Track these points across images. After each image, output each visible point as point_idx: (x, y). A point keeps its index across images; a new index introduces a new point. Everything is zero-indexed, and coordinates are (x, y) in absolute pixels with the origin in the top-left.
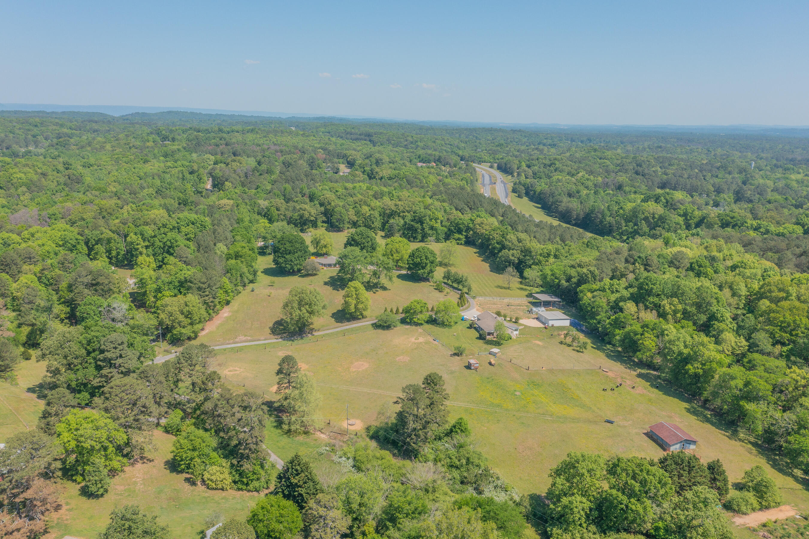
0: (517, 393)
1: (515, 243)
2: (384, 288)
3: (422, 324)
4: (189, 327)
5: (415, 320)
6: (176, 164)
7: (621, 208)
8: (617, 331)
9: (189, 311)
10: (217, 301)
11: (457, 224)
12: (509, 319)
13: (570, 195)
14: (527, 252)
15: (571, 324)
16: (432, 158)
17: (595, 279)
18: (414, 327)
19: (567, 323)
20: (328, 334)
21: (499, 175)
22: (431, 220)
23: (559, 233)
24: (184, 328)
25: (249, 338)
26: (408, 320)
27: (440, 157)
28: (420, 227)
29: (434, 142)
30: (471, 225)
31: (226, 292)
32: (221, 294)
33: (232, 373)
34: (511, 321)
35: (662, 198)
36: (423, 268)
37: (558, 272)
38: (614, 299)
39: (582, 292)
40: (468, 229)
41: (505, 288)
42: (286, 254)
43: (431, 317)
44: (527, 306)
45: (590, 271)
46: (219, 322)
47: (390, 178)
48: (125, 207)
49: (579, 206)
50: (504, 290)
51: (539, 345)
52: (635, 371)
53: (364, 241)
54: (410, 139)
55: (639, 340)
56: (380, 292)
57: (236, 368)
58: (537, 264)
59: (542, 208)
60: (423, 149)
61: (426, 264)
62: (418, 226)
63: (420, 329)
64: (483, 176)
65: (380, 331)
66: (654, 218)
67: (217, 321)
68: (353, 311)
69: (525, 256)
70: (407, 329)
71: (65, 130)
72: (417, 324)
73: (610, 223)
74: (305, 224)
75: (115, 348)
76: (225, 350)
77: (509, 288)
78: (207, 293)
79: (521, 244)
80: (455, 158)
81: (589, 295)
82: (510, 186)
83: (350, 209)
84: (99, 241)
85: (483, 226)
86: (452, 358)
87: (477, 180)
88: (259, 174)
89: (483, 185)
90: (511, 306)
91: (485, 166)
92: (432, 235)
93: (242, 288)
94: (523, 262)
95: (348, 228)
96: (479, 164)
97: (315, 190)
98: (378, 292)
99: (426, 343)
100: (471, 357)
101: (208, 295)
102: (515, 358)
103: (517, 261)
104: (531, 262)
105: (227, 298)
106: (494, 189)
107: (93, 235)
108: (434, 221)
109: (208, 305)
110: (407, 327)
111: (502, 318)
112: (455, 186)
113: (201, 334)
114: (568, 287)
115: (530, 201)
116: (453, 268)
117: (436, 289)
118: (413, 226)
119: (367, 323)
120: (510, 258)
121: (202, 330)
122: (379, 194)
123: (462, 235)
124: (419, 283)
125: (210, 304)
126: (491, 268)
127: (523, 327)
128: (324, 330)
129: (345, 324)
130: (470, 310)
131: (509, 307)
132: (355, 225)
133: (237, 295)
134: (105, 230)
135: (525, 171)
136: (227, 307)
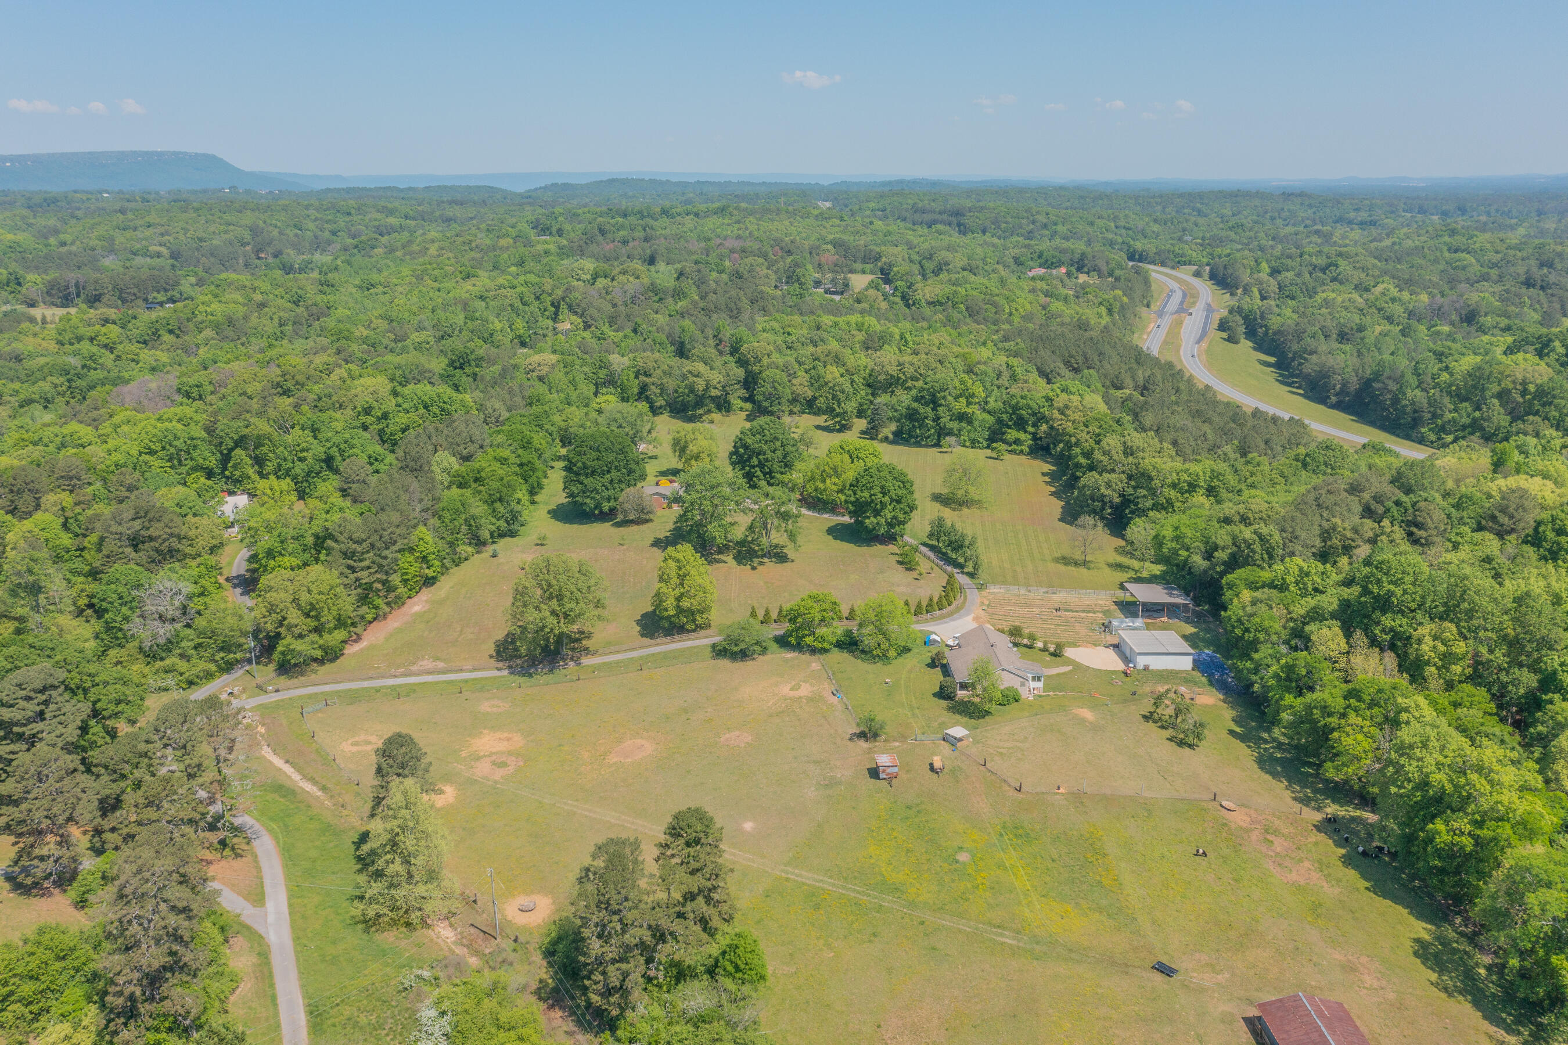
0: (962, 857)
1: (1115, 457)
2: (781, 557)
3: (824, 651)
4: (314, 637)
5: (809, 640)
6: (515, 282)
7: (1447, 368)
8: (1289, 699)
9: (311, 604)
10: (395, 579)
11: (1015, 408)
12: (1040, 645)
13: (1340, 337)
14: (1141, 478)
15: (1197, 665)
16: (1065, 258)
18: (806, 657)
19: (1185, 663)
20: (608, 665)
21: (1206, 291)
22: (956, 398)
24: (301, 636)
25: (441, 665)
26: (792, 640)
27: (1084, 254)
28: (931, 414)
29: (1092, 224)
30: (1045, 411)
31: (424, 559)
32: (409, 564)
33: (355, 749)
34: (1045, 650)
35: (1557, 344)
36: (877, 513)
37: (1189, 532)
38: (1302, 612)
39: (1231, 586)
40: (1040, 418)
41: (1076, 564)
42: (586, 475)
43: (849, 633)
44: (1105, 612)
45: (1261, 538)
46: (396, 624)
47: (935, 304)
48: (337, 371)
49: (1352, 363)
50: (1071, 569)
51: (1083, 721)
52: (1319, 809)
53: (766, 447)
54: (1042, 218)
55: (1333, 730)
56: (770, 567)
57: (373, 739)
58: (1162, 508)
59: (1278, 366)
60: (1066, 238)
61: (883, 506)
62: (928, 410)
63: (815, 663)
64: (1171, 294)
65: (725, 663)
66: (1524, 392)
67: (395, 621)
68: (672, 612)
69: (1135, 488)
70: (786, 660)
71: (392, 220)
72: (813, 651)
73: (1413, 403)
75: (28, 699)
77: (1085, 564)
78: (366, 563)
79: (1130, 459)
80: (1117, 257)
81: (1246, 595)
82: (1218, 316)
83: (800, 373)
84: (241, 442)
85: (1068, 412)
86: (850, 743)
87: (1148, 306)
88: (656, 298)
89: (1160, 314)
90: (1067, 610)
91: (1185, 273)
92: (960, 430)
93: (470, 549)
94: (1130, 501)
95: (791, 413)
96: (1173, 268)
97: (742, 331)
98: (760, 568)
99: (810, 700)
100: (897, 744)
101: (369, 568)
102: (1001, 754)
103: (1117, 500)
104: (1149, 503)
105: (427, 571)
106: (1179, 323)
107: (229, 428)
108: (963, 400)
109: (369, 587)
110: (790, 655)
111: (1025, 641)
112: (1068, 320)
113: (350, 650)
114: (1205, 571)
115: (1254, 349)
116: (974, 510)
117: (900, 563)
118: (916, 411)
119: (702, 641)
120: (1103, 490)
121: (356, 641)
122: (876, 339)
123: (1026, 432)
124: (869, 546)
125: (378, 585)
126: (1063, 513)
127: (1071, 668)
128: (606, 654)
129: (658, 641)
130: (958, 619)
131: (1059, 613)
132: (811, 406)
133: (457, 565)
134: (252, 420)
135: (1261, 283)
136: (426, 590)
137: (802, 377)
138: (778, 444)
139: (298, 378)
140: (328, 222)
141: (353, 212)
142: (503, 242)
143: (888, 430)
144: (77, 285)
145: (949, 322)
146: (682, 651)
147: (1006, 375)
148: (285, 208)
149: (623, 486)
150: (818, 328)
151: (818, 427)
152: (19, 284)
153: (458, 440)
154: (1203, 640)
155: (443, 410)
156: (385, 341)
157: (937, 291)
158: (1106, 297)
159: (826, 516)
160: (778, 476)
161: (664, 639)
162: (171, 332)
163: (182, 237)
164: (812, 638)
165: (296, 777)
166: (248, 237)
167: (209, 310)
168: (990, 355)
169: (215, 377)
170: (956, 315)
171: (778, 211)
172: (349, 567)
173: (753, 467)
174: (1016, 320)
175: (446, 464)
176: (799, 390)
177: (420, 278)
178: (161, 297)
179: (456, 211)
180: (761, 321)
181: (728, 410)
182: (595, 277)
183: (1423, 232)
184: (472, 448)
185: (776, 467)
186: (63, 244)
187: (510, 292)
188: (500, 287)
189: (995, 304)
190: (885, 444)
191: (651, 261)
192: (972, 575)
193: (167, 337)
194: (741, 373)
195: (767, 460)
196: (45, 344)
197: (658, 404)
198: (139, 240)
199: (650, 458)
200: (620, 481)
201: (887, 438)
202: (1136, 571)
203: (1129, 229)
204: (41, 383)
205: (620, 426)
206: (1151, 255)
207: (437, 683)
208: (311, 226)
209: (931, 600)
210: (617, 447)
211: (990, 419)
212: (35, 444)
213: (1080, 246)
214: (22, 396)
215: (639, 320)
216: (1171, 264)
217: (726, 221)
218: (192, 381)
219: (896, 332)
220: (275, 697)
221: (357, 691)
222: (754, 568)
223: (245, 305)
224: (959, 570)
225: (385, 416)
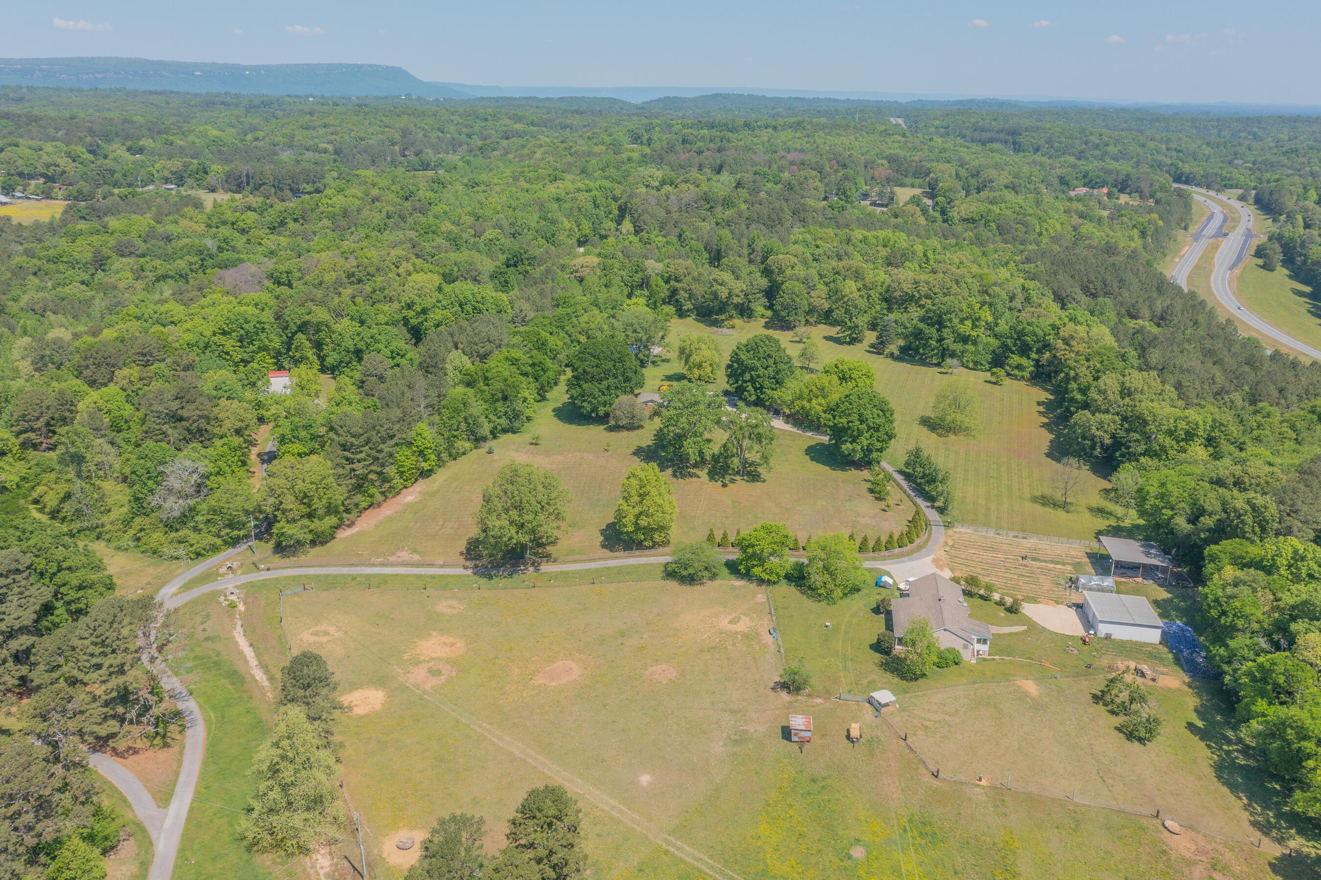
0: (858, 852)
1: (1111, 397)
2: (754, 477)
3: (769, 582)
4: (305, 521)
5: (757, 571)
8: (1261, 705)
9: (305, 492)
10: (391, 471)
11: (1021, 334)
14: (1135, 421)
15: (1167, 639)
16: (1109, 179)
17: (1263, 530)
18: (753, 586)
19: (1154, 636)
20: (565, 574)
21: (1248, 216)
22: (962, 320)
24: (293, 521)
25: (416, 557)
26: (742, 568)
27: (1129, 176)
28: (935, 335)
29: (1143, 146)
30: (1050, 339)
31: (421, 453)
32: (406, 457)
34: (1000, 603)
36: (854, 440)
37: (1175, 491)
38: (1291, 601)
39: (1214, 559)
40: (1044, 346)
41: (1055, 505)
42: (586, 381)
43: (800, 567)
44: (1076, 565)
45: (1254, 508)
46: (389, 513)
47: (969, 220)
48: (404, 264)
50: (1049, 510)
51: (1026, 694)
52: (1280, 841)
53: (758, 364)
54: (1094, 139)
55: (1309, 756)
56: (740, 487)
57: (332, 630)
58: (1155, 455)
59: (1312, 296)
60: (1116, 159)
61: (860, 433)
62: (932, 331)
63: (761, 595)
64: (1211, 217)
65: (673, 584)
67: (387, 510)
69: (1128, 431)
70: (733, 589)
72: (761, 581)
74: (722, 309)
76: (354, 578)
77: (1064, 506)
78: (362, 456)
79: (1127, 401)
80: (1163, 178)
81: (1230, 572)
82: (1257, 242)
83: (819, 286)
84: (303, 327)
85: (1073, 343)
86: (772, 694)
87: (1186, 228)
88: (708, 206)
89: (1197, 238)
90: (1034, 559)
91: (1230, 198)
92: (963, 352)
93: (468, 445)
94: (1122, 444)
95: (807, 323)
96: (1218, 191)
97: (774, 242)
98: (731, 486)
99: (746, 636)
100: (819, 701)
101: (365, 460)
102: (926, 727)
103: (1108, 441)
104: (1142, 448)
105: (423, 464)
106: (1215, 248)
107: (294, 314)
108: (968, 323)
109: (364, 478)
110: (739, 583)
111: (982, 592)
112: (1095, 242)
113: (341, 534)
114: (1188, 536)
115: (1290, 277)
116: (961, 437)
117: (871, 491)
118: (921, 331)
119: (659, 558)
120: (1094, 430)
121: (349, 526)
122: (899, 256)
123: (1029, 358)
124: (844, 470)
125: (372, 476)
126: (1051, 447)
127: (1025, 628)
128: (565, 562)
129: (617, 554)
130: (917, 559)
131: (1025, 562)
132: (827, 317)
133: (455, 459)
134: (314, 308)
135: (1306, 211)
136: (421, 482)
137: (821, 290)
138: (771, 361)
139: (370, 269)
140: (466, 126)
141: (490, 118)
142: (597, 149)
143: (893, 348)
144: (247, 176)
145: (978, 241)
146: (637, 567)
147: (1020, 297)
149: (619, 392)
150: (849, 241)
151: (828, 338)
152: (206, 173)
153: (476, 339)
154: (1177, 608)
155: (475, 308)
156: (465, 236)
157: (973, 208)
158: (1141, 220)
159: (809, 434)
160: (769, 392)
161: (622, 554)
162: (296, 220)
163: (346, 137)
164: (760, 569)
165: (253, 662)
166: (397, 136)
167: (329, 202)
168: (1008, 275)
169: (303, 265)
170: (985, 233)
172: (347, 459)
173: (746, 382)
174: (1045, 239)
175: (457, 363)
176: (816, 302)
177: (515, 179)
178: (309, 188)
179: (576, 120)
180: (797, 232)
181: (750, 316)
182: (663, 183)
184: (488, 347)
185: (767, 383)
186: (256, 139)
187: (582, 196)
188: (579, 190)
189: (1025, 225)
190: (889, 360)
191: (719, 170)
192: (942, 511)
193: (291, 225)
194: (764, 283)
195: (758, 376)
196: (195, 227)
197: (685, 308)
198: (313, 138)
199: (663, 361)
200: (617, 388)
201: (892, 354)
202: (1118, 519)
203: (1180, 151)
204: (179, 261)
205: (635, 331)
206: (1198, 177)
207: (408, 576)
208: (452, 129)
209: (891, 537)
210: (617, 356)
211: (995, 343)
212: (138, 318)
213: (1125, 167)
214: (159, 272)
215: (684, 227)
216: (1217, 187)
217: (798, 135)
218: (282, 268)
219: (919, 248)
220: (264, 576)
221: (335, 577)
222: (724, 485)
223: (362, 199)
224: (929, 504)
225: (424, 311)
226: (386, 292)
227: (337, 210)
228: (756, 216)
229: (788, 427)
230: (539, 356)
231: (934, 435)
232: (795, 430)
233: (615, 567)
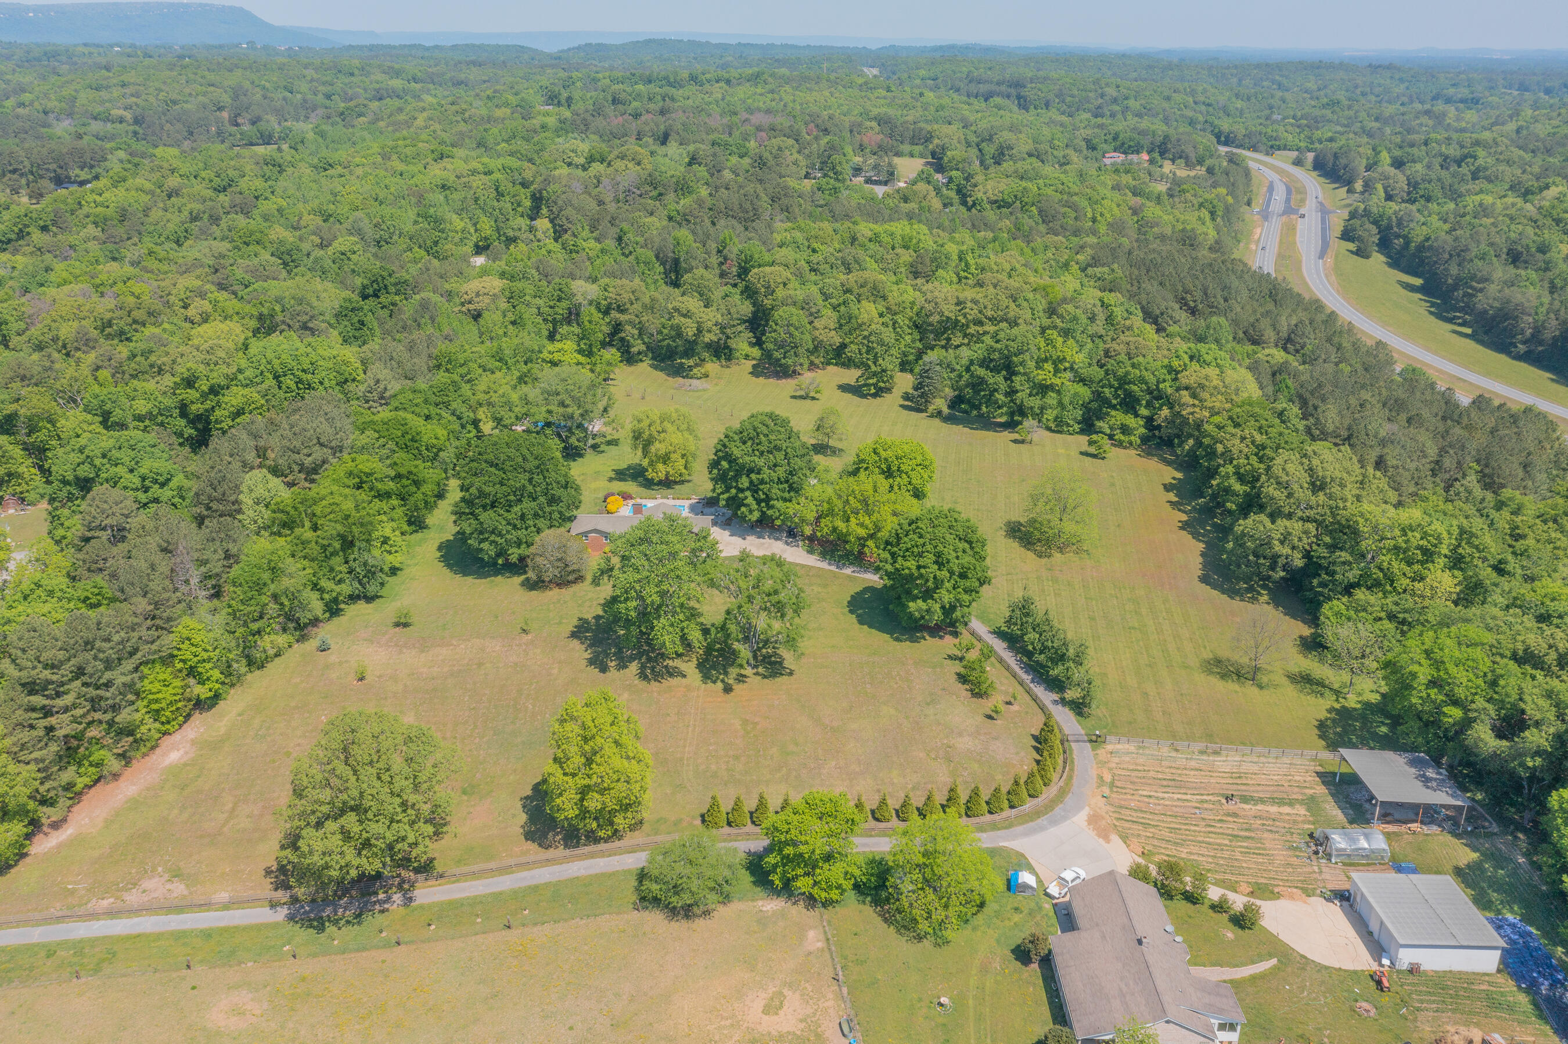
1: (1299, 494)
2: (774, 667)
3: (826, 903)
5: (804, 884)
10: (133, 714)
11: (1123, 381)
12: (1213, 894)
13: (1515, 258)
14: (1341, 531)
16: (1146, 141)
18: (797, 911)
21: (1313, 184)
22: (1040, 363)
23: (1478, 441)
26: (775, 879)
27: (1166, 137)
28: (1003, 386)
29: (1168, 99)
30: (1167, 387)
31: (192, 672)
32: (162, 684)
34: (1222, 908)
36: (928, 595)
37: (1461, 676)
40: (1157, 396)
41: (1239, 675)
42: (484, 507)
43: (877, 869)
44: (1311, 803)
47: (999, 204)
49: (1546, 299)
50: (1232, 686)
53: (761, 462)
54: (1111, 91)
56: (754, 688)
58: (1375, 585)
59: (1425, 291)
60: (1139, 115)
61: (938, 583)
62: (998, 380)
63: (814, 930)
64: (1271, 188)
65: (655, 921)
67: (133, 783)
68: (571, 814)
69: (1331, 547)
70: (763, 920)
71: (397, 83)
72: (811, 901)
74: (689, 351)
77: (1253, 676)
78: (68, 700)
79: (1321, 497)
80: (1207, 140)
82: (1338, 221)
83: (824, 312)
85: (1205, 395)
87: (1249, 204)
88: (655, 193)
89: (1265, 215)
90: (1245, 799)
91: (1282, 161)
92: (1042, 408)
93: (282, 640)
94: (1321, 567)
95: (812, 367)
96: (1267, 154)
97: (756, 248)
98: (738, 688)
101: (76, 706)
103: (1298, 562)
105: (198, 690)
106: (1290, 229)
108: (1049, 366)
109: (77, 738)
110: (772, 905)
111: (1188, 886)
112: (1168, 231)
113: (43, 845)
115: (1390, 265)
116: (1071, 556)
117: (963, 679)
118: (982, 381)
119: (626, 859)
120: (1278, 548)
121: (57, 825)
122: (928, 261)
123: (1136, 415)
124: (914, 640)
125: (93, 732)
126: (1205, 565)
127: (1274, 961)
128: (457, 878)
129: (551, 853)
130: (1065, 818)
131: (1231, 807)
132: (838, 356)
133: (261, 667)
134: (24, 392)
135: (1387, 178)
136: (197, 718)
137: (829, 318)
138: (780, 456)
139: (135, 314)
141: (356, 72)
142: (499, 113)
143: (941, 403)
145: (1018, 232)
147: (1101, 317)
148: (281, 68)
149: (541, 523)
150: (854, 239)
151: (844, 388)
153: (297, 444)
155: (300, 381)
156: (306, 247)
157: (1002, 187)
158: (1207, 196)
159: (848, 571)
160: (779, 504)
161: (560, 852)
162: (44, 229)
163: (152, 99)
164: (809, 881)
166: (226, 99)
167: (98, 199)
168: (1078, 286)
169: (28, 310)
170: (1027, 222)
171: (818, 80)
172: (39, 710)
173: (742, 490)
174: (1102, 229)
175: (260, 491)
176: (823, 335)
177: (385, 157)
178: (84, 175)
179: (473, 74)
180: (782, 229)
181: (729, 359)
182: (591, 159)
183: (1555, 114)
184: (318, 454)
185: (775, 491)
186: (22, 105)
187: (477, 182)
188: (474, 172)
189: (1074, 207)
190: (937, 422)
191: (664, 140)
192: (1079, 707)
193: (37, 237)
194: (746, 308)
195: (762, 482)
197: (634, 350)
198: (102, 102)
200: (536, 515)
201: (939, 412)
202: (1337, 693)
203: (1209, 105)
205: (562, 404)
206: (1240, 137)
207: (159, 936)
208: (304, 87)
209: (1016, 783)
210: (532, 464)
211: (1085, 393)
213: (1160, 128)
215: (625, 226)
216: (1263, 148)
217: (759, 90)
219: (952, 249)
222: (728, 689)
223: (152, 193)
224: (1056, 697)
225: (214, 390)
226: (153, 358)
227: (109, 212)
228: (722, 206)
229: (813, 561)
230: (406, 462)
231: (1030, 555)
232: (824, 565)
233: (547, 885)
